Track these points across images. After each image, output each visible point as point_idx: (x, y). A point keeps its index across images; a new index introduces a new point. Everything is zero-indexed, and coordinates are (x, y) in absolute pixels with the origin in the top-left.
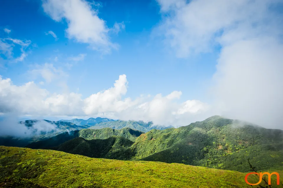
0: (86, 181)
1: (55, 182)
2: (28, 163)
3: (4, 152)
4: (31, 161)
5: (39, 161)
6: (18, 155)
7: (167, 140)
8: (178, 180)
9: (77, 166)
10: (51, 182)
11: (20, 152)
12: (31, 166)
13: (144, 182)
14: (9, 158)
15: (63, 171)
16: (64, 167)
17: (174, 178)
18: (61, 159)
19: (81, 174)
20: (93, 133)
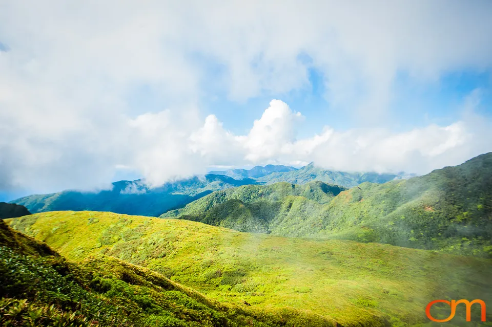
0: (227, 265)
1: (187, 264)
2: (155, 238)
3: (126, 223)
4: (159, 235)
5: (168, 236)
6: (143, 227)
7: (384, 203)
8: (372, 270)
9: (218, 243)
10: (182, 264)
11: (144, 222)
12: (158, 242)
13: (313, 271)
14: (132, 230)
15: (198, 250)
16: (200, 245)
17: (367, 267)
18: (198, 233)
19: (221, 255)
20: (260, 191)
